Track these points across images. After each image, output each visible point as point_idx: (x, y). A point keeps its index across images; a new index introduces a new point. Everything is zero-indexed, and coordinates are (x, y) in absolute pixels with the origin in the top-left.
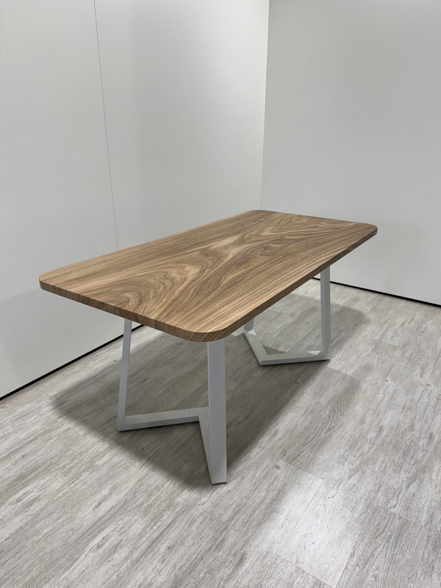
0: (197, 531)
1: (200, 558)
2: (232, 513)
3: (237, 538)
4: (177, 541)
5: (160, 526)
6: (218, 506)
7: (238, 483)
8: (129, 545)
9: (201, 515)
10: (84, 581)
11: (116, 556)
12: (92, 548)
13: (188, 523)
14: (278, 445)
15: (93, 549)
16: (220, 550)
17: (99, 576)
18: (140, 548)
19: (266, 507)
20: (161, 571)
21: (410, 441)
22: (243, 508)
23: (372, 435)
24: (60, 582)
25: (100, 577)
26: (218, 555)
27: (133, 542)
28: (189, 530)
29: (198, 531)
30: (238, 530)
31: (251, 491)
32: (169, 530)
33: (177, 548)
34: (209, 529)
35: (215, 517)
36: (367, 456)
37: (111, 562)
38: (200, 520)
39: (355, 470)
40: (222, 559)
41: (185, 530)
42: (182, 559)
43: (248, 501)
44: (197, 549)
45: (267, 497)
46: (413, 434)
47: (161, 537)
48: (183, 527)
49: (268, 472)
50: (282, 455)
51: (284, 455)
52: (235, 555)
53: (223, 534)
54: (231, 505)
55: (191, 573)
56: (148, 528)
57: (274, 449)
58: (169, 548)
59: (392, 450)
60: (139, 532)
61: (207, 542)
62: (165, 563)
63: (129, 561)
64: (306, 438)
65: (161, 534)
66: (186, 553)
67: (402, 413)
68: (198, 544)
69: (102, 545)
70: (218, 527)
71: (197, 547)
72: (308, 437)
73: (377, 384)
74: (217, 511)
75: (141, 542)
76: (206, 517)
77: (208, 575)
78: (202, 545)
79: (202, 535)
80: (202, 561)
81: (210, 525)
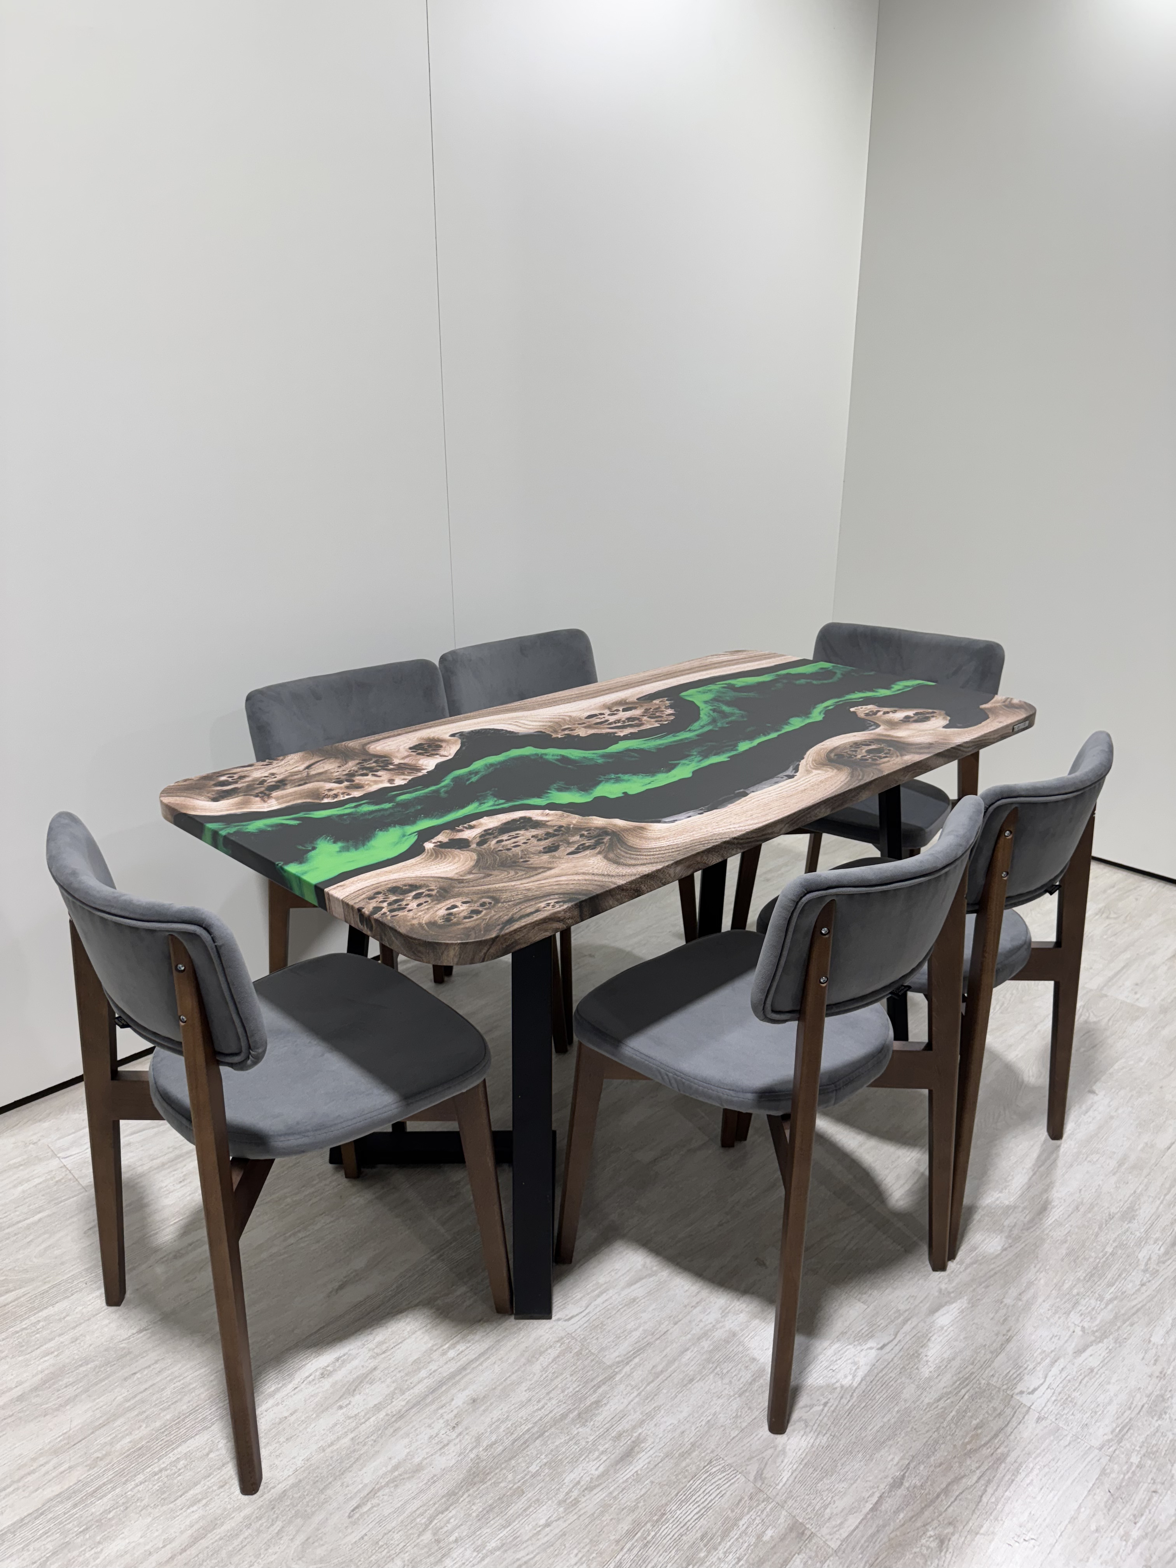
0: (541, 1376)
1: (537, 1432)
2: (631, 1349)
3: (629, 1403)
4: (495, 1389)
5: (462, 1352)
6: (601, 1328)
8: (389, 1380)
9: (558, 1341)
10: (282, 1440)
11: (357, 1399)
13: (527, 1354)
15: (311, 1376)
16: (586, 1421)
17: (314, 1434)
18: (412, 1391)
19: (712, 1347)
20: (448, 1444)
21: (1115, 1244)
22: (658, 1342)
23: (1020, 1217)
25: (315, 1435)
26: (578, 1433)
27: (398, 1375)
28: (524, 1371)
29: (544, 1376)
30: (636, 1386)
31: (685, 1306)
32: (481, 1364)
33: (491, 1404)
34: (571, 1375)
35: (590, 1351)
36: (993, 1266)
37: (345, 1410)
38: (553, 1353)
39: (952, 1295)
40: (587, 1442)
41: (516, 1368)
42: (498, 1427)
43: (673, 1327)
44: (534, 1412)
45: (721, 1324)
46: (1127, 1229)
47: (460, 1376)
48: (514, 1362)
49: (735, 1271)
50: (777, 1237)
52: (619, 1436)
53: (600, 1391)
54: (631, 1332)
56: (437, 1352)
57: (761, 1220)
58: (474, 1401)
59: (1062, 1260)
60: (416, 1358)
61: (559, 1401)
62: (459, 1430)
63: (382, 1415)
65: (464, 1368)
66: (508, 1416)
68: (539, 1401)
69: (331, 1372)
70: (591, 1372)
71: (536, 1407)
74: (597, 1339)
75: (415, 1379)
76: (569, 1349)
77: (547, 1470)
78: (546, 1407)
79: (553, 1384)
80: (541, 1439)
81: (574, 1367)
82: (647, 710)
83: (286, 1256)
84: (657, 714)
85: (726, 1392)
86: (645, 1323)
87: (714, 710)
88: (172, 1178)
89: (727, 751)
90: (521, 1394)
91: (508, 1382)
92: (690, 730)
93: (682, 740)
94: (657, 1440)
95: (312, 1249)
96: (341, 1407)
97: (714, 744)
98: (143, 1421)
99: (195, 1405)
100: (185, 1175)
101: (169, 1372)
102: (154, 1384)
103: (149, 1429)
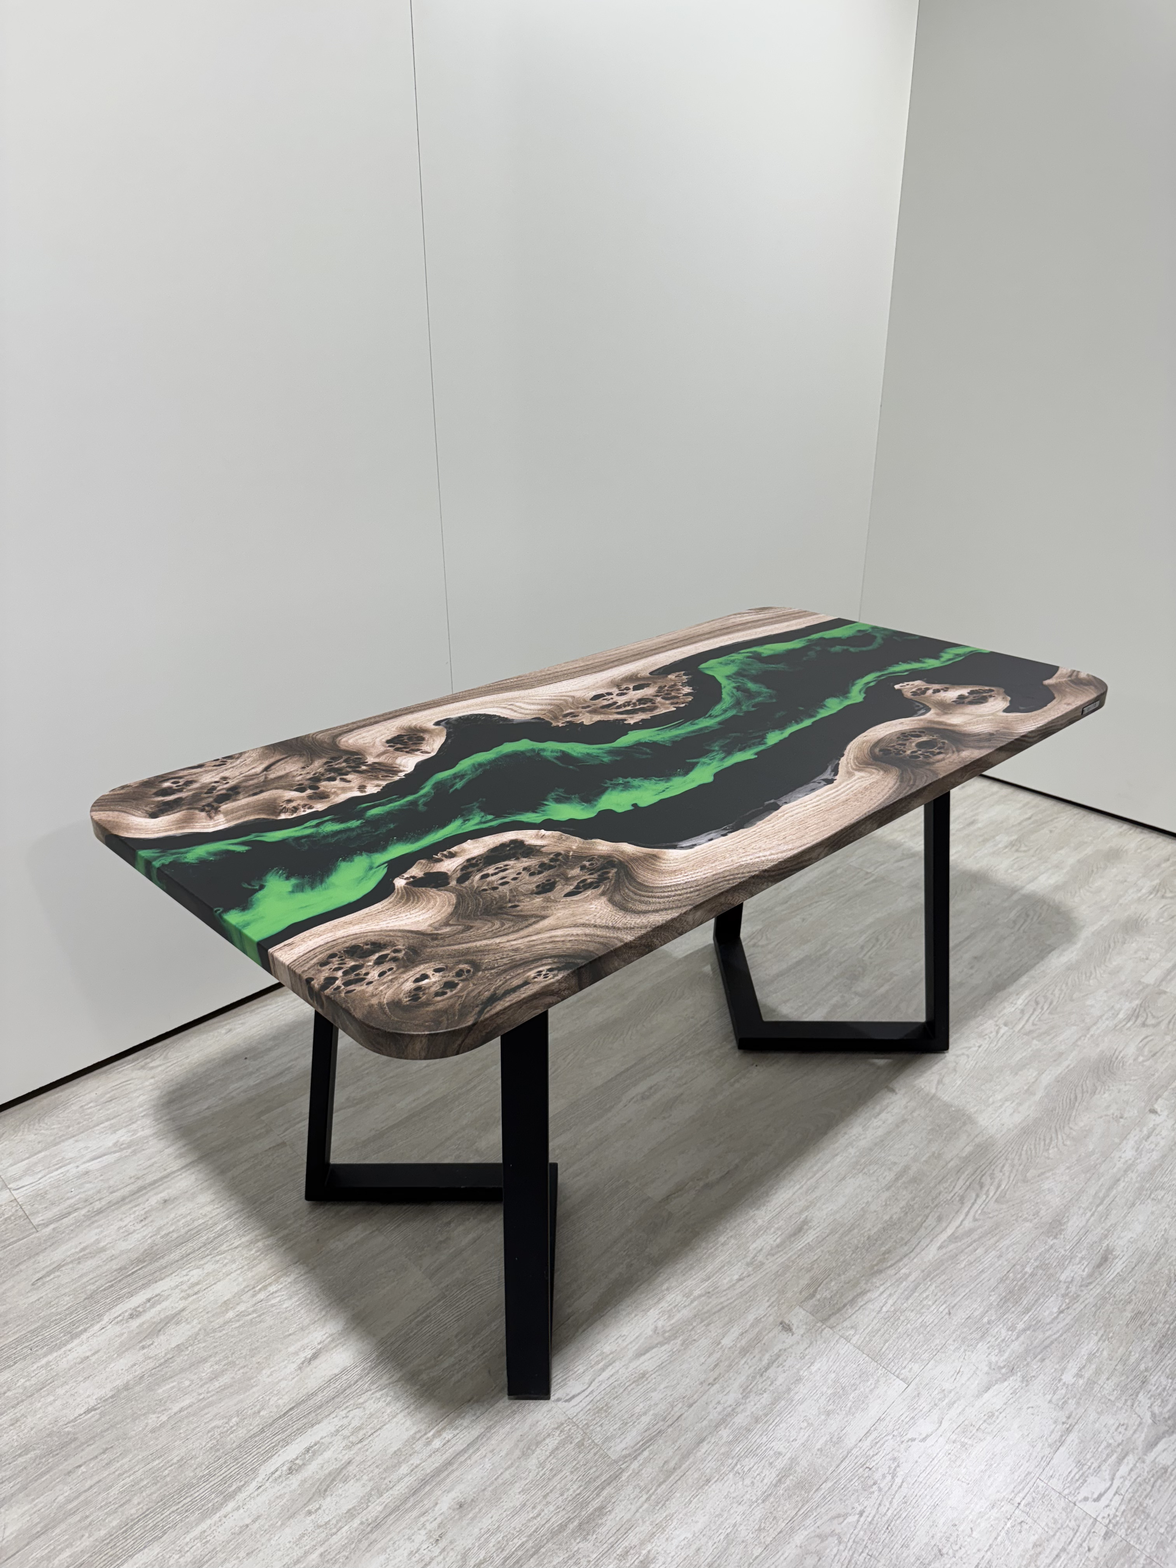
0: (538, 1473)
1: (533, 1547)
2: (639, 1438)
3: (637, 1511)
4: (484, 1490)
5: (448, 1441)
6: (606, 1411)
7: (671, 1356)
8: (365, 1477)
9: (557, 1428)
10: (242, 1554)
11: (328, 1502)
12: (276, 1470)
13: (521, 1445)
14: (801, 1264)
15: (278, 1473)
16: (588, 1534)
17: (278, 1547)
18: (391, 1492)
19: (731, 1437)
20: (430, 1563)
22: (670, 1430)
23: (1077, 1270)
24: (187, 1544)
25: (279, 1550)
26: (579, 1549)
27: (376, 1471)
28: (518, 1467)
29: (541, 1474)
30: (645, 1488)
31: (701, 1383)
32: (469, 1457)
33: (480, 1510)
34: (572, 1473)
35: (593, 1441)
36: (1048, 1334)
37: (313, 1516)
38: (552, 1443)
39: (1004, 1370)
41: (509, 1463)
42: (487, 1541)
43: (687, 1411)
44: (529, 1520)
45: (742, 1407)
47: (446, 1473)
48: (507, 1455)
49: (758, 1339)
50: (805, 1294)
51: (812, 1296)
53: (605, 1493)
54: (639, 1416)
56: (420, 1442)
57: (788, 1275)
58: (461, 1506)
59: (1127, 1326)
60: (396, 1449)
61: (558, 1507)
62: (442, 1544)
63: (356, 1523)
64: (884, 1254)
65: (449, 1463)
66: (499, 1527)
68: (534, 1508)
69: (300, 1466)
70: (594, 1469)
71: (531, 1515)
72: (889, 1252)
73: (1121, 1117)
74: (601, 1425)
75: (394, 1477)
76: (569, 1438)
78: (543, 1514)
79: (551, 1484)
80: (536, 1557)
81: (575, 1462)
82: (661, 688)
83: (255, 1315)
84: (673, 694)
85: (748, 1496)
86: (656, 1404)
87: (738, 688)
88: (132, 1216)
89: (754, 744)
90: (514, 1498)
91: (500, 1481)
92: (710, 716)
93: (701, 729)
94: (669, 1560)
95: (284, 1306)
96: (310, 1513)
97: (738, 734)
98: (86, 1528)
99: (145, 1508)
100: (146, 1213)
101: (118, 1465)
102: (100, 1481)
103: (91, 1539)
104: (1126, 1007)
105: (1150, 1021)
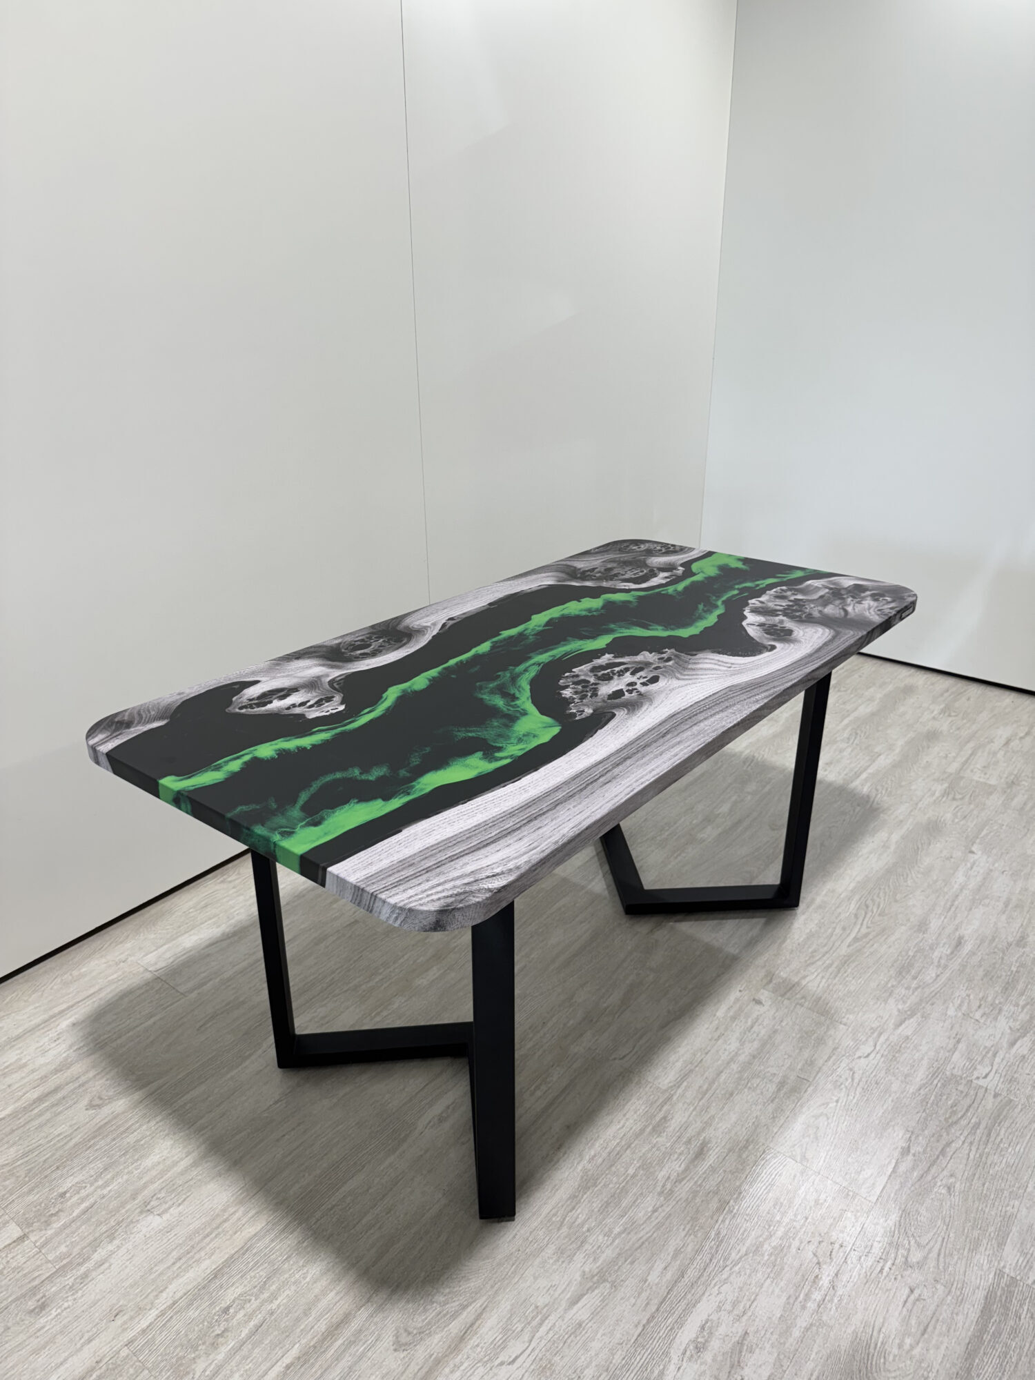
2: (677, 1076)
3: (689, 1116)
4: (581, 1116)
5: (546, 1091)
9: (620, 1075)
12: (430, 1122)
13: (599, 1086)
16: (661, 1132)
19: (740, 1068)
21: (1017, 965)
22: (697, 1069)
23: (943, 950)
26: (657, 1142)
28: (601, 1099)
30: (691, 1103)
31: (710, 1040)
32: (564, 1099)
33: (582, 1128)
34: (638, 1099)
35: (647, 1080)
36: (933, 989)
39: (908, 1013)
40: (666, 1148)
41: (594, 1097)
44: (617, 1128)
45: (741, 1051)
46: (1024, 953)
47: (551, 1109)
48: (591, 1092)
49: (741, 1010)
50: (765, 981)
51: (770, 981)
52: (689, 1141)
53: (664, 1108)
54: (675, 1063)
55: (611, 1166)
57: (752, 972)
58: (568, 1127)
59: (982, 980)
62: (563, 1150)
64: (812, 952)
65: (552, 1103)
67: (1004, 913)
68: (619, 1121)
69: (446, 1117)
70: (653, 1096)
71: (618, 1125)
72: (815, 951)
73: (951, 857)
74: (650, 1070)
77: (642, 1172)
78: (625, 1124)
79: (626, 1107)
80: (628, 1148)
81: (639, 1093)
85: (760, 1100)
86: (683, 1055)
91: (590, 1110)
94: (719, 1141)
104: (939, 788)
105: (958, 796)
